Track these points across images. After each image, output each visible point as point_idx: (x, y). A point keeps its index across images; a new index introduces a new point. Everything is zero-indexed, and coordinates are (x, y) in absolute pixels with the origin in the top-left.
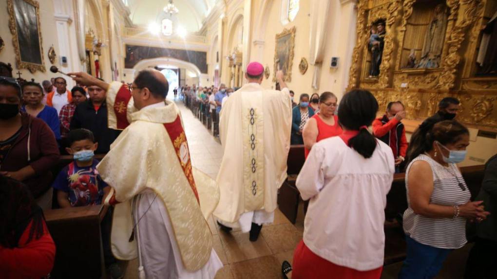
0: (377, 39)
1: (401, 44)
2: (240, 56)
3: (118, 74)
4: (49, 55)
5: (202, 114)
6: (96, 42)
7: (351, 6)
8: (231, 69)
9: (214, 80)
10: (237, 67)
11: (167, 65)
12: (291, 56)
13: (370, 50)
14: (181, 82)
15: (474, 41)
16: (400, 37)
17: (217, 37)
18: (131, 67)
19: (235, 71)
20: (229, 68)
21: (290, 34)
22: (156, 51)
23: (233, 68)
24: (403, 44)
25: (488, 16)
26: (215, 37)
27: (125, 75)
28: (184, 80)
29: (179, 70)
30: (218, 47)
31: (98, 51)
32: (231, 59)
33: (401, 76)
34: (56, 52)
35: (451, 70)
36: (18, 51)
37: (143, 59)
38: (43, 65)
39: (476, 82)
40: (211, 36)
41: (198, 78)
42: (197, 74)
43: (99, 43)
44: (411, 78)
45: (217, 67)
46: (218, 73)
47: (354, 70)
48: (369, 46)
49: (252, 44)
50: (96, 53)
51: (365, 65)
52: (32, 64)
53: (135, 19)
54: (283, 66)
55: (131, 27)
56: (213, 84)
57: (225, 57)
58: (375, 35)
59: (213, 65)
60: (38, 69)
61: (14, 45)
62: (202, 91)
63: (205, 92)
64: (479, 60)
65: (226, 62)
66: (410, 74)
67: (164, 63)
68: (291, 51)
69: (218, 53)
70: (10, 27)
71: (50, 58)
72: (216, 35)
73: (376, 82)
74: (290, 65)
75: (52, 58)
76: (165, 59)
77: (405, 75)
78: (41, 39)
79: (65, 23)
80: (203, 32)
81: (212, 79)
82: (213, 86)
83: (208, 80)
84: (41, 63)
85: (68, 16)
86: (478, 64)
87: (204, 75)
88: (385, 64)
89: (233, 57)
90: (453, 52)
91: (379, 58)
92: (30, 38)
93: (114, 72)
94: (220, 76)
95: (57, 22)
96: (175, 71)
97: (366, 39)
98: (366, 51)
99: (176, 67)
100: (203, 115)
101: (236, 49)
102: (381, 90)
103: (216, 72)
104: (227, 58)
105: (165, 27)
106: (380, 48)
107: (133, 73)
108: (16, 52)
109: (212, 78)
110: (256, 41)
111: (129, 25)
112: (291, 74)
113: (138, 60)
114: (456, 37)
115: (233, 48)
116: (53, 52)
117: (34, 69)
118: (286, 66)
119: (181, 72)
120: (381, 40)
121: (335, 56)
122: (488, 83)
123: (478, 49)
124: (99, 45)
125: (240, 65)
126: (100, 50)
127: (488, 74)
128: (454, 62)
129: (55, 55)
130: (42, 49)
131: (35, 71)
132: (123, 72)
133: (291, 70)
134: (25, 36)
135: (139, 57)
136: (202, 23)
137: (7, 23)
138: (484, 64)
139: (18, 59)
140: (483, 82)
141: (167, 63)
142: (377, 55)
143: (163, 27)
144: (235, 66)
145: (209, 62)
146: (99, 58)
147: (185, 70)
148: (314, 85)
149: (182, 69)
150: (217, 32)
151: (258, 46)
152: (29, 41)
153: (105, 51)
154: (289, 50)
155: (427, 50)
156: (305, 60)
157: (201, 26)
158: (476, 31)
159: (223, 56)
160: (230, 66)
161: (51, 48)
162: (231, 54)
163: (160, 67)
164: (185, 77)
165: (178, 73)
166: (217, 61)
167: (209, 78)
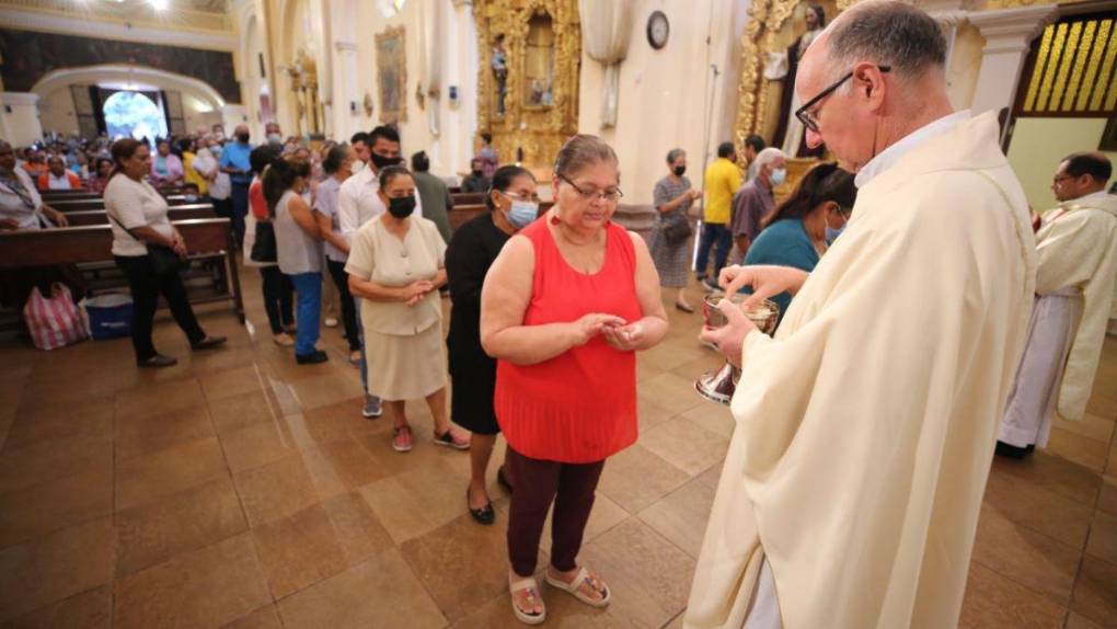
0: (500, 61)
2: (311, 69)
7: (468, 9)
8: (297, 96)
9: (259, 118)
10: (309, 90)
11: (129, 84)
12: (402, 76)
13: (495, 77)
14: (173, 123)
17: (253, 18)
18: (25, 89)
19: (306, 98)
20: (293, 94)
21: (395, 37)
22: (92, 48)
23: (301, 94)
24: (526, 71)
26: (247, 22)
27: (9, 110)
28: (182, 119)
29: (163, 95)
30: (260, 46)
32: (294, 75)
37: (57, 66)
40: (239, 18)
41: (217, 114)
42: (214, 104)
44: (532, 117)
45: (265, 89)
46: (268, 103)
48: (495, 71)
49: (335, 53)
54: (393, 95)
57: (281, 68)
58: (498, 56)
59: (255, 87)
65: (284, 82)
66: (534, 112)
67: (117, 77)
68: (402, 67)
69: (261, 56)
72: (250, 14)
74: (402, 92)
76: (120, 68)
77: (530, 113)
81: (256, 118)
83: (245, 119)
87: (233, 107)
89: (299, 68)
94: (275, 111)
96: (152, 96)
99: (152, 88)
101: (302, 53)
103: (264, 99)
104: (285, 71)
106: (504, 75)
107: (33, 101)
109: (255, 114)
110: (340, 43)
112: (405, 109)
113: (43, 71)
115: (295, 51)
118: (396, 95)
119: (171, 98)
121: (453, 84)
125: (315, 87)
133: (405, 101)
135: (46, 62)
141: (128, 78)
142: (504, 85)
144: (304, 90)
145: (241, 74)
147: (179, 94)
148: (433, 128)
149: (171, 92)
151: (345, 52)
154: (399, 66)
156: (421, 85)
159: (275, 65)
160: (295, 89)
162: (293, 63)
163: (104, 85)
164: (182, 111)
165: (160, 103)
166: (263, 74)
167: (249, 114)
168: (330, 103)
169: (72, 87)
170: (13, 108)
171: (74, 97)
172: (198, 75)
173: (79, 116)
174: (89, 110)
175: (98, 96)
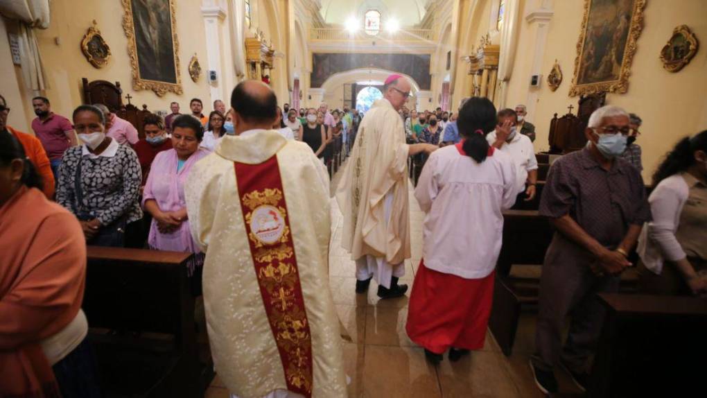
2: (494, 52)
3: (301, 96)
4: (189, 69)
5: (414, 165)
6: (266, 49)
8: (473, 78)
9: (440, 100)
10: (485, 73)
11: (370, 81)
12: (633, 30)
17: (450, 25)
18: (319, 86)
20: (470, 77)
23: (476, 77)
26: (446, 26)
27: (310, 98)
30: (451, 47)
31: (269, 63)
32: (474, 60)
34: (201, 65)
36: (136, 62)
37: (335, 72)
38: (178, 83)
40: (439, 29)
43: (271, 51)
45: (448, 79)
46: (448, 89)
49: (524, 22)
50: (266, 66)
52: (158, 84)
53: (327, 16)
55: (323, 27)
56: (439, 106)
57: (463, 58)
59: (440, 75)
60: (169, 91)
61: (130, 55)
62: (418, 119)
63: (422, 121)
65: (464, 67)
67: (364, 77)
68: (635, 18)
69: (449, 53)
70: (123, 26)
71: (191, 73)
72: (448, 23)
75: (195, 72)
76: (365, 71)
78: (177, 45)
79: (216, 20)
80: (427, 23)
81: (438, 100)
82: (439, 109)
83: (430, 101)
84: (174, 81)
85: (217, 8)
87: (425, 92)
92: (157, 43)
93: (291, 93)
94: (452, 93)
95: (206, 20)
100: (416, 167)
101: (485, 40)
103: (446, 86)
104: (468, 58)
105: (369, 23)
107: (322, 93)
108: (132, 64)
109: (438, 97)
110: (533, 15)
111: (319, 25)
112: (628, 75)
113: (328, 75)
115: (479, 38)
116: (196, 64)
117: (163, 90)
118: (614, 58)
124: (270, 54)
125: (494, 68)
126: (271, 61)
129: (200, 69)
130: (178, 59)
131: (165, 93)
132: (308, 94)
134: (149, 41)
135: (330, 69)
136: (425, 8)
137: (120, 20)
139: (135, 76)
143: (367, 24)
144: (481, 72)
145: (433, 70)
146: (270, 73)
150: (450, 17)
151: (536, 24)
152: (156, 48)
153: (279, 63)
154: (628, 18)
156: (689, 31)
157: (423, 14)
159: (460, 56)
160: (472, 73)
161: (193, 58)
162: (475, 51)
163: (359, 83)
166: (448, 67)
167: (433, 97)
168: (507, 80)
169: (344, 85)
170: (312, 97)
171: (344, 90)
173: (345, 101)
174: (350, 98)
175: (356, 90)
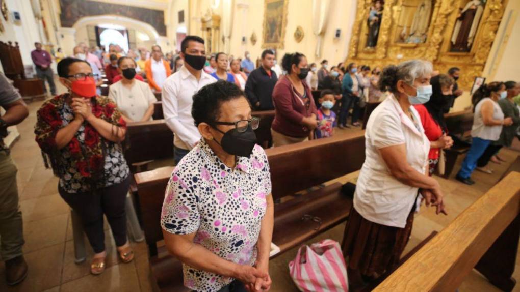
0: (376, 15)
1: (396, 22)
11: (112, 25)
12: (284, 23)
13: (368, 24)
14: (131, 46)
15: (451, 24)
16: (395, 16)
22: (101, 7)
24: (398, 22)
25: (462, 7)
29: (127, 31)
33: (394, 49)
35: (435, 46)
39: (451, 56)
41: (154, 42)
44: (403, 50)
47: (354, 41)
48: (369, 21)
49: (236, 7)
51: (363, 37)
54: (274, 34)
58: (374, 11)
59: (174, 27)
64: (454, 40)
65: (196, 25)
66: (403, 48)
68: (285, 18)
69: (181, 12)
73: (374, 52)
77: (398, 48)
86: (451, 43)
87: (162, 38)
88: (383, 37)
89: (207, 19)
90: (437, 32)
91: (376, 31)
96: (122, 32)
97: (365, 14)
98: (365, 25)
99: (122, 28)
102: (379, 60)
106: (378, 24)
110: (240, 4)
112: (284, 42)
114: (441, 21)
118: (278, 33)
119: (131, 33)
120: (380, 17)
121: (338, 28)
122: (458, 57)
123: (453, 32)
127: (459, 51)
128: (438, 40)
133: (284, 37)
135: (80, 13)
138: (456, 42)
140: (455, 56)
141: (114, 22)
142: (375, 30)
144: (208, 30)
145: (167, 23)
147: (134, 31)
148: (318, 53)
149: (131, 30)
151: (242, 9)
154: (282, 17)
155: (415, 29)
156: (301, 28)
158: (453, 18)
159: (193, 16)
162: (204, 16)
163: (101, 26)
164: (135, 40)
165: (126, 35)
166: (180, 22)
169: (87, 26)
170: (65, 36)
171: (88, 31)
172: (148, 22)
173: (90, 40)
174: (94, 38)
175: (98, 31)
